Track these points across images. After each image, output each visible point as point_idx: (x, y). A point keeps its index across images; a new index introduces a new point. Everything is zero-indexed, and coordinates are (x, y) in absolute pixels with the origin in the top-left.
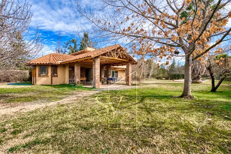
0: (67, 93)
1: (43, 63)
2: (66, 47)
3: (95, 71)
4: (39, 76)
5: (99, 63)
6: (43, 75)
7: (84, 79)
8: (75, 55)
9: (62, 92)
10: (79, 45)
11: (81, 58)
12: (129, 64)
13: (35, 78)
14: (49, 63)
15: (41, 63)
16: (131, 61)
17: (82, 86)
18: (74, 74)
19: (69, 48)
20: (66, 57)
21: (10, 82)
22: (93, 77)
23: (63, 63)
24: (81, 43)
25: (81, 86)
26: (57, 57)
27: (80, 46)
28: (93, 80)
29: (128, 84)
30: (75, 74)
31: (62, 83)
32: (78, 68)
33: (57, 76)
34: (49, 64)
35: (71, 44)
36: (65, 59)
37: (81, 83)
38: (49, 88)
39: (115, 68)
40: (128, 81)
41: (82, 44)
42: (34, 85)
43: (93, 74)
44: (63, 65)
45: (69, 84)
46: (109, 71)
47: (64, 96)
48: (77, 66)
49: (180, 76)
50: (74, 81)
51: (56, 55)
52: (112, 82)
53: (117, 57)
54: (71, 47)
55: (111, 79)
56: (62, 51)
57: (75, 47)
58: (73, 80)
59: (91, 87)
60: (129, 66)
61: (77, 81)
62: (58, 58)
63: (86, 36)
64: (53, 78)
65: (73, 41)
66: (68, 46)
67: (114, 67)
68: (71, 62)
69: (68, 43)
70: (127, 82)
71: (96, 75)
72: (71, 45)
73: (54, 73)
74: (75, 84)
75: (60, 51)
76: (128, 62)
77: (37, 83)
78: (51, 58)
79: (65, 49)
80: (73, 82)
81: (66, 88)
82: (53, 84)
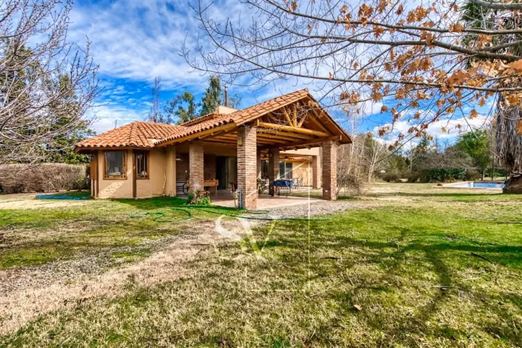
0: (166, 226)
1: (114, 146)
2: (171, 111)
3: (243, 163)
4: (106, 177)
5: (255, 140)
6: (114, 174)
7: (214, 184)
8: (190, 126)
9: (154, 223)
10: (200, 105)
11: (206, 129)
12: (331, 142)
13: (95, 181)
14: (127, 146)
15: (108, 146)
16: (334, 135)
17: (209, 202)
18: (189, 171)
19: (177, 113)
20: (169, 130)
21: (43, 191)
22: (239, 178)
23: (161, 145)
24: (204, 100)
25: (207, 202)
26: (147, 129)
27: (201, 108)
28: (240, 186)
29: (326, 197)
30: (192, 171)
31: (159, 193)
32: (197, 154)
33: (147, 177)
34: (128, 148)
35: (181, 103)
36: (167, 135)
37: (206, 195)
38: (125, 209)
39: (287, 156)
40: (329, 189)
41: (207, 104)
42: (94, 199)
43: (239, 171)
44: (163, 150)
45: (177, 195)
46: (275, 162)
47: (158, 239)
48: (195, 151)
49: (448, 174)
50: (188, 188)
51: (146, 126)
52: (282, 190)
53: (301, 124)
54: (183, 111)
55: (282, 183)
56: (161, 119)
57: (191, 110)
58: (185, 187)
59: (233, 206)
60: (330, 148)
61: (195, 190)
62: (150, 133)
63: (214, 83)
64: (137, 181)
65: (187, 97)
66: (176, 109)
67: (288, 152)
68: (180, 140)
69: (176, 102)
70: (324, 191)
71: (247, 172)
72: (182, 106)
73: (141, 170)
74: (191, 198)
75: (158, 119)
76: (326, 139)
77: (99, 194)
78: (134, 133)
79: (169, 116)
80: (185, 191)
81: (168, 209)
82: (137, 198)
